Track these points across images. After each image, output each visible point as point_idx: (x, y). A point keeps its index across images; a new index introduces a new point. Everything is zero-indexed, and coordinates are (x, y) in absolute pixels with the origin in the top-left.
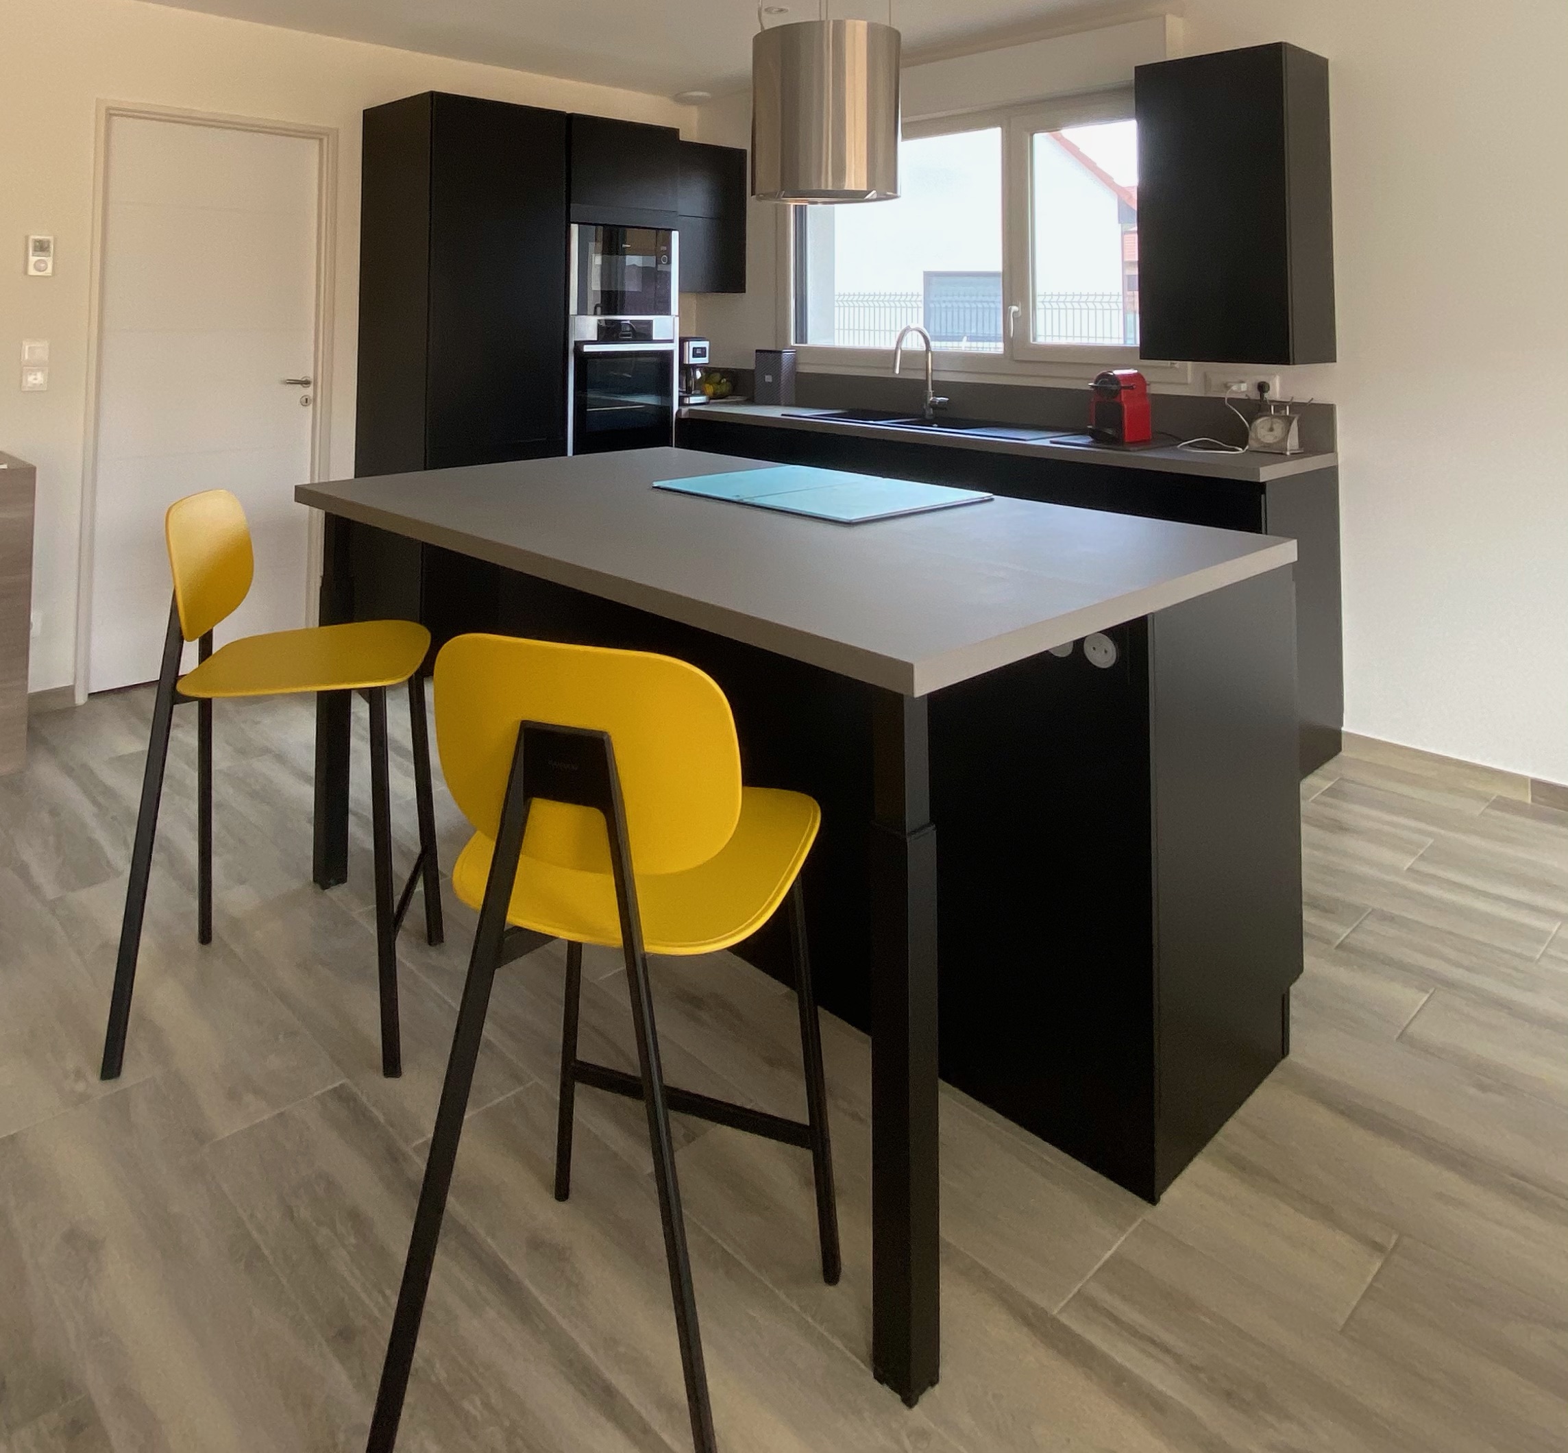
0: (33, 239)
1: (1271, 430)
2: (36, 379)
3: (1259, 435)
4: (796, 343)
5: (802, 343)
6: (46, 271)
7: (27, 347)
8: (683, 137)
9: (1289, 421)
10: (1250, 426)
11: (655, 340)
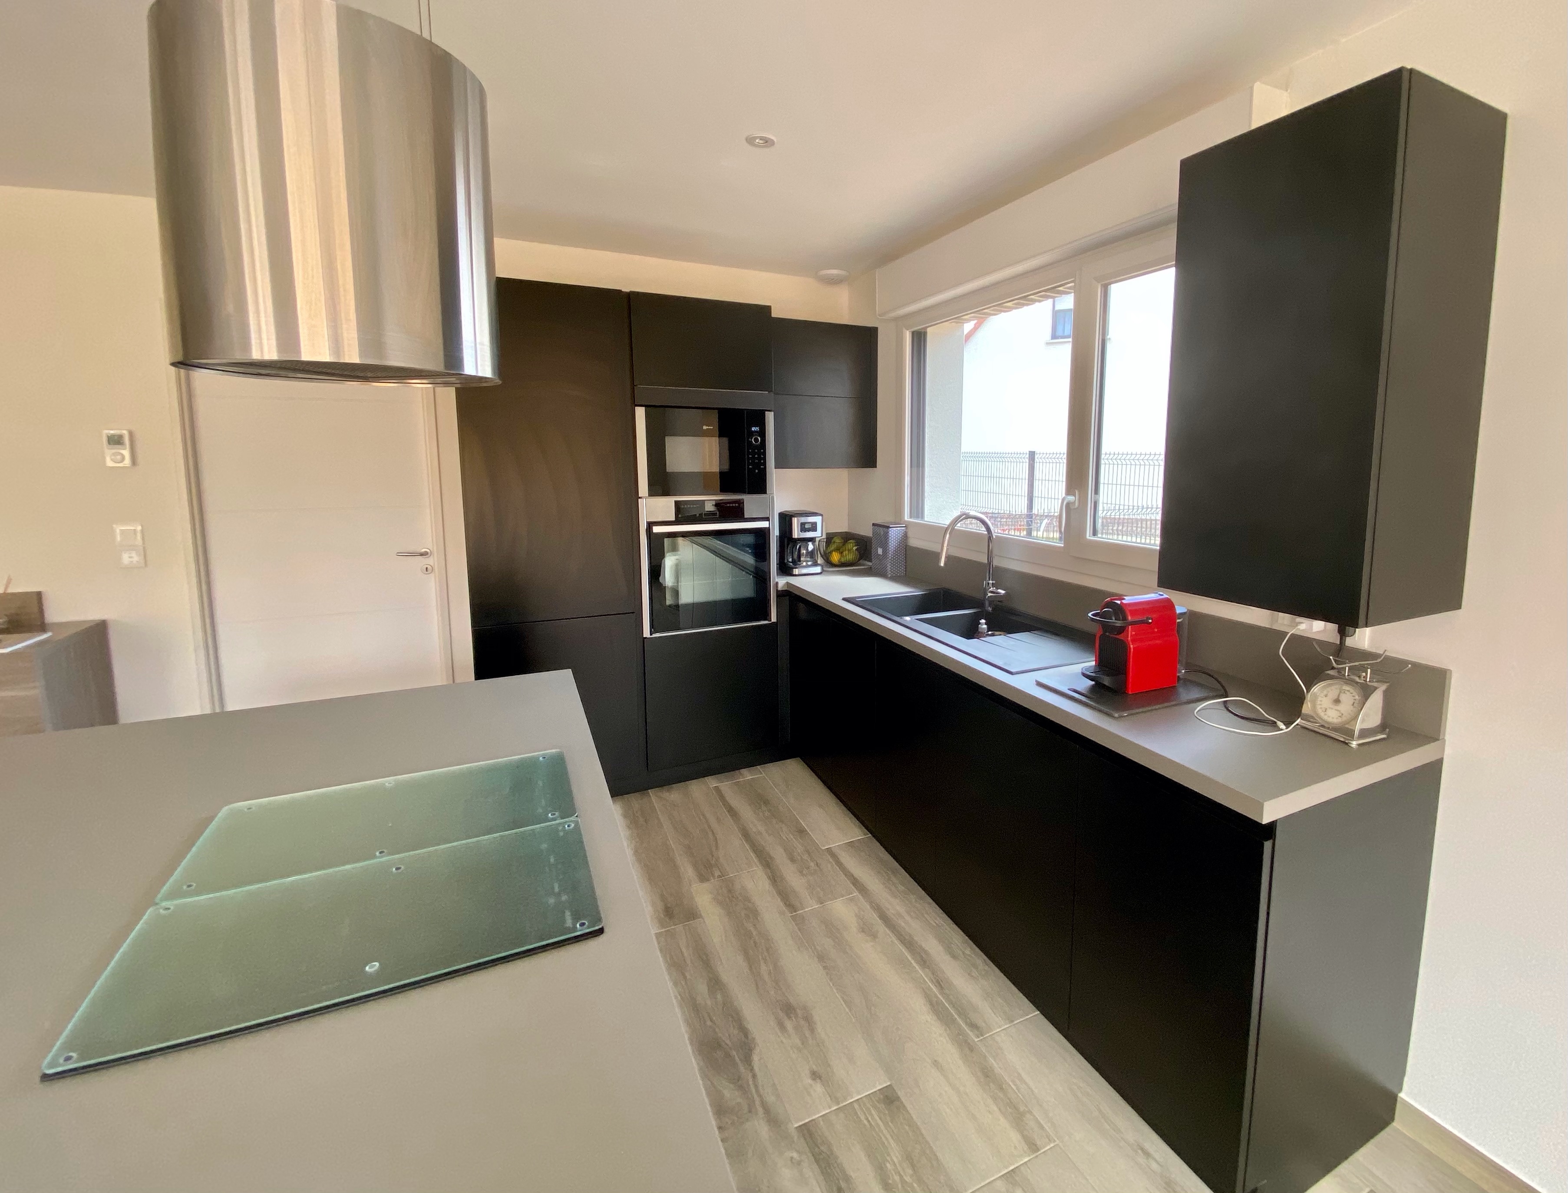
0: (106, 434)
1: (1337, 701)
2: (129, 558)
3: (1318, 707)
4: (911, 517)
5: (917, 517)
6: (125, 462)
7: (118, 531)
8: (775, 314)
9: (1366, 692)
10: (1307, 692)
11: (747, 518)
